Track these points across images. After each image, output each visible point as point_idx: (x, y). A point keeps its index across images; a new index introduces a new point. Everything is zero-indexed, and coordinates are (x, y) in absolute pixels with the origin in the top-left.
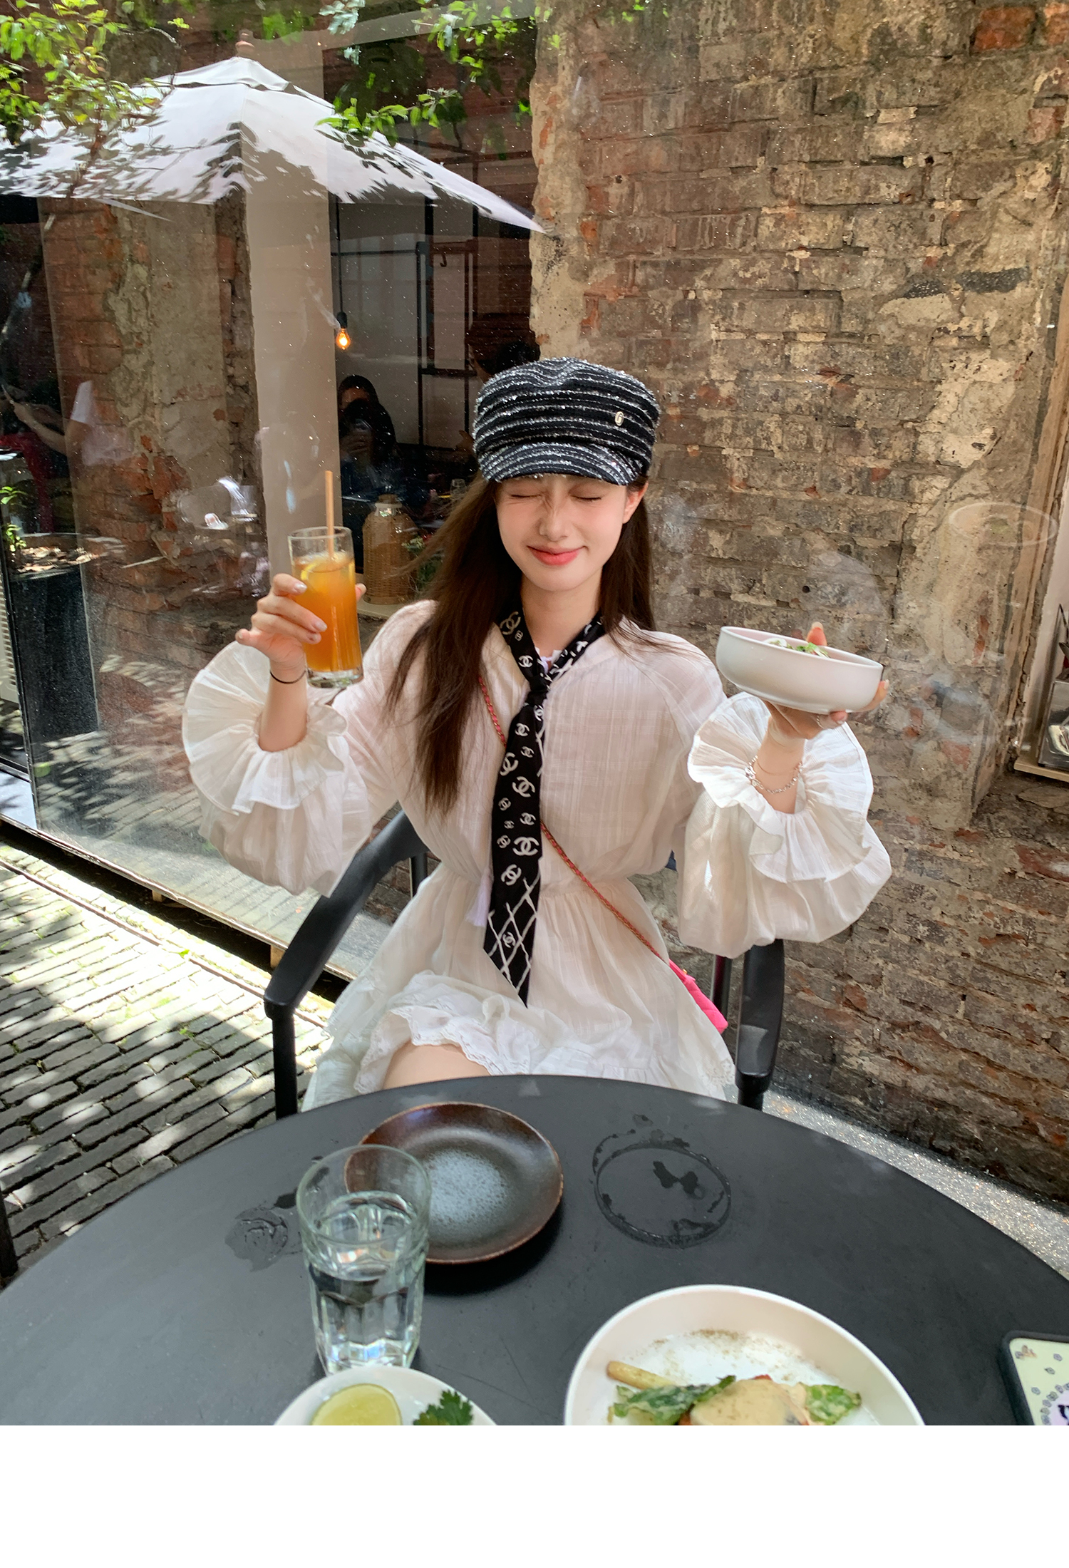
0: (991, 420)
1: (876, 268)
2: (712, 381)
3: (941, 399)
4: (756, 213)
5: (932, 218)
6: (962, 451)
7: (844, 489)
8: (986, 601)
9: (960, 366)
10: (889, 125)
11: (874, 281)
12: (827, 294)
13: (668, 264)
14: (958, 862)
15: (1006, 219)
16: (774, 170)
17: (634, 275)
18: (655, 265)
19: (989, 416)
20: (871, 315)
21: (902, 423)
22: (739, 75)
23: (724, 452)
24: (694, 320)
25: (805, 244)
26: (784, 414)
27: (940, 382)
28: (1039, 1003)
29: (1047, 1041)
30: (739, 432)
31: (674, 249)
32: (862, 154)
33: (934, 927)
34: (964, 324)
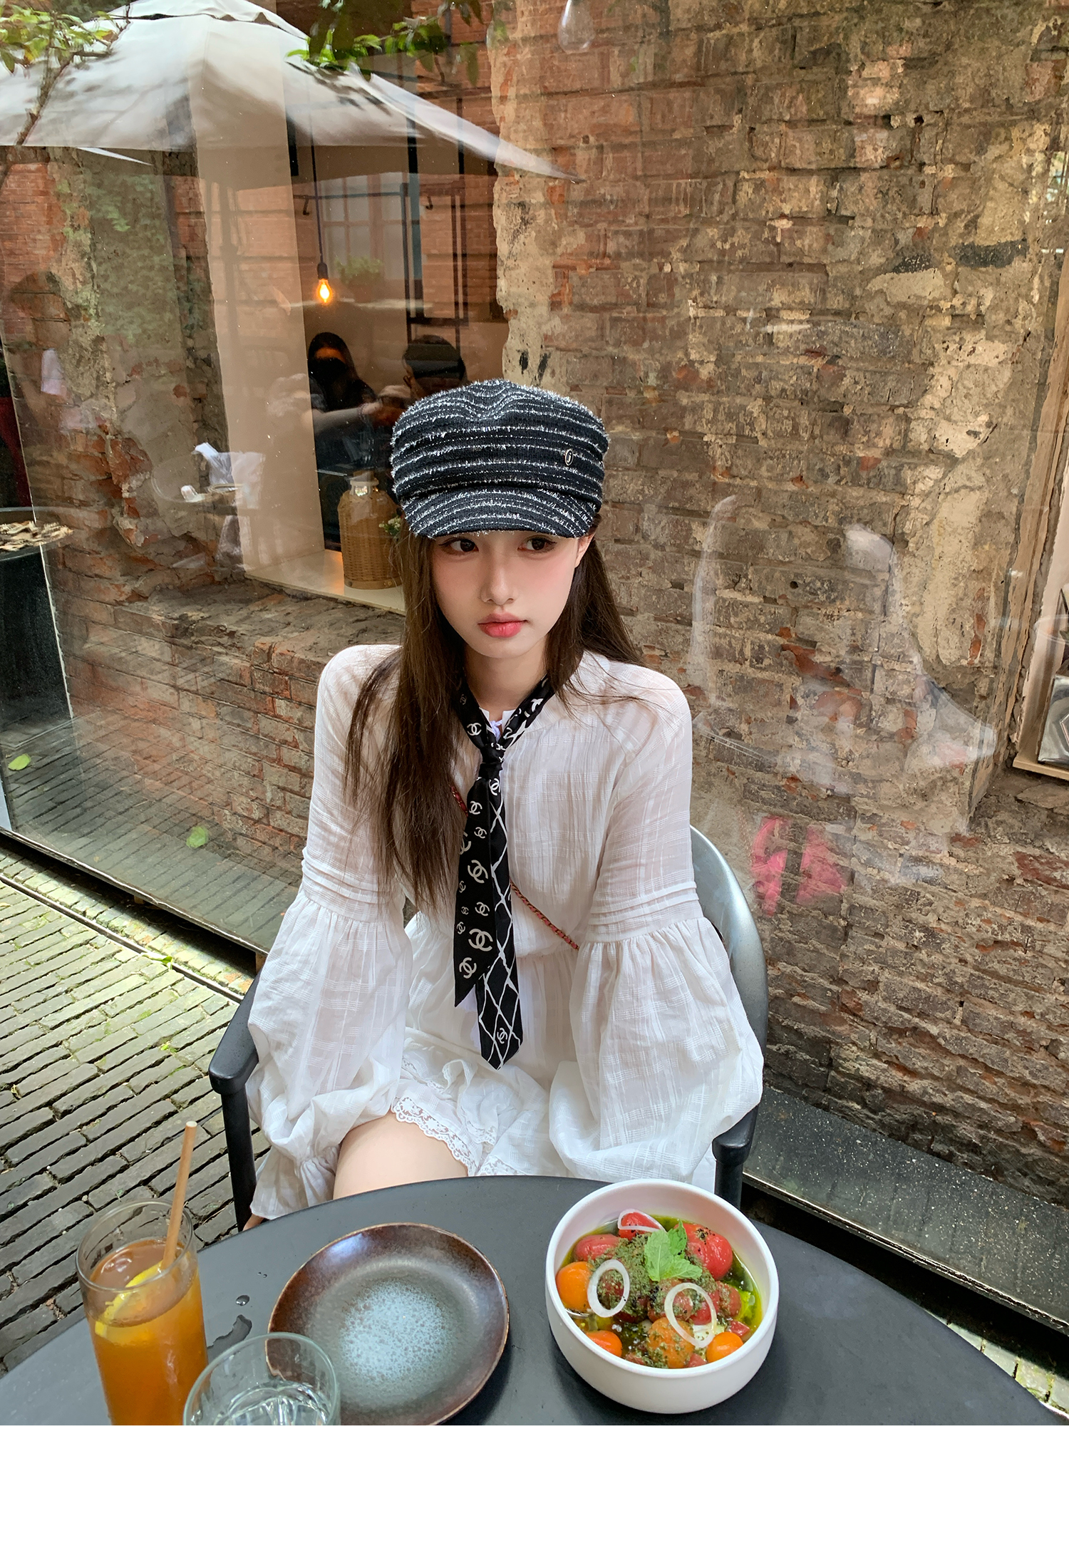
0: (986, 406)
1: (863, 240)
2: (692, 362)
3: (933, 382)
4: (733, 177)
5: (923, 183)
6: (958, 441)
7: (832, 480)
8: (981, 597)
9: (953, 347)
10: (875, 80)
11: (861, 253)
12: (811, 268)
13: (641, 233)
14: (956, 870)
15: (1002, 186)
16: (752, 129)
17: (605, 244)
18: (628, 234)
19: (985, 401)
20: (858, 292)
21: (893, 408)
22: (712, 23)
23: (706, 439)
24: (672, 295)
25: (787, 212)
26: (767, 399)
27: (932, 364)
28: (1038, 1009)
29: (1046, 1048)
30: (721, 417)
31: (648, 216)
32: (846, 113)
33: (930, 933)
34: (957, 301)
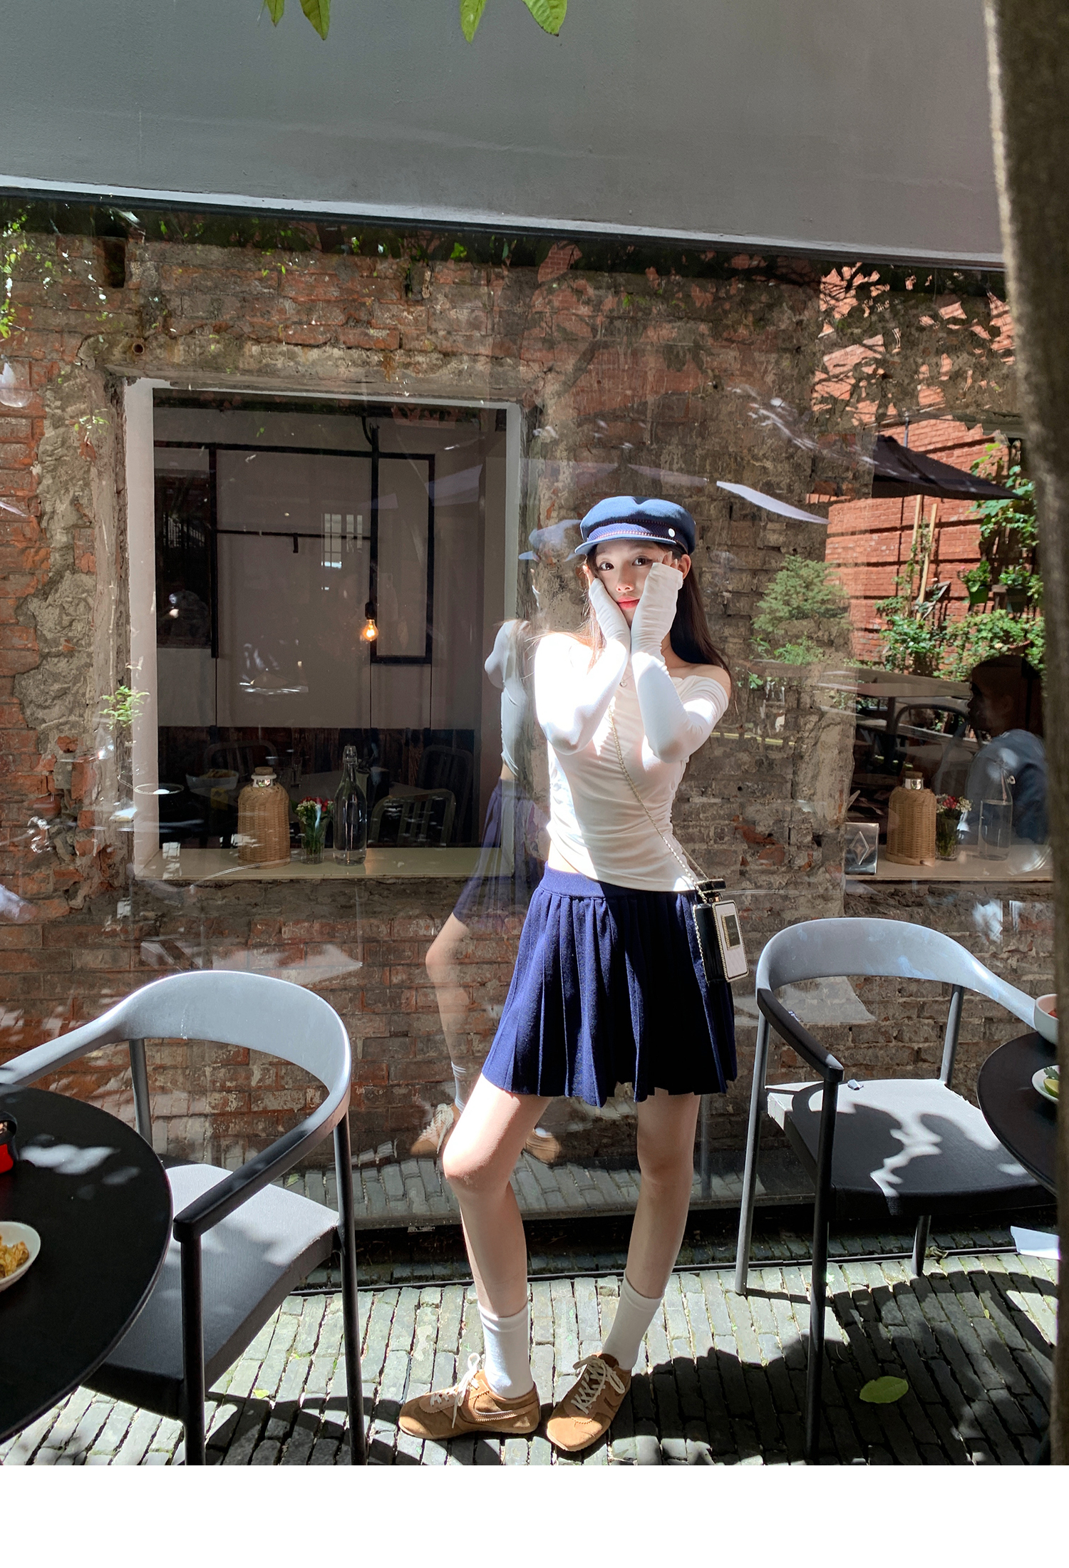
10: (774, 531)
25: (730, 589)
32: (760, 544)
